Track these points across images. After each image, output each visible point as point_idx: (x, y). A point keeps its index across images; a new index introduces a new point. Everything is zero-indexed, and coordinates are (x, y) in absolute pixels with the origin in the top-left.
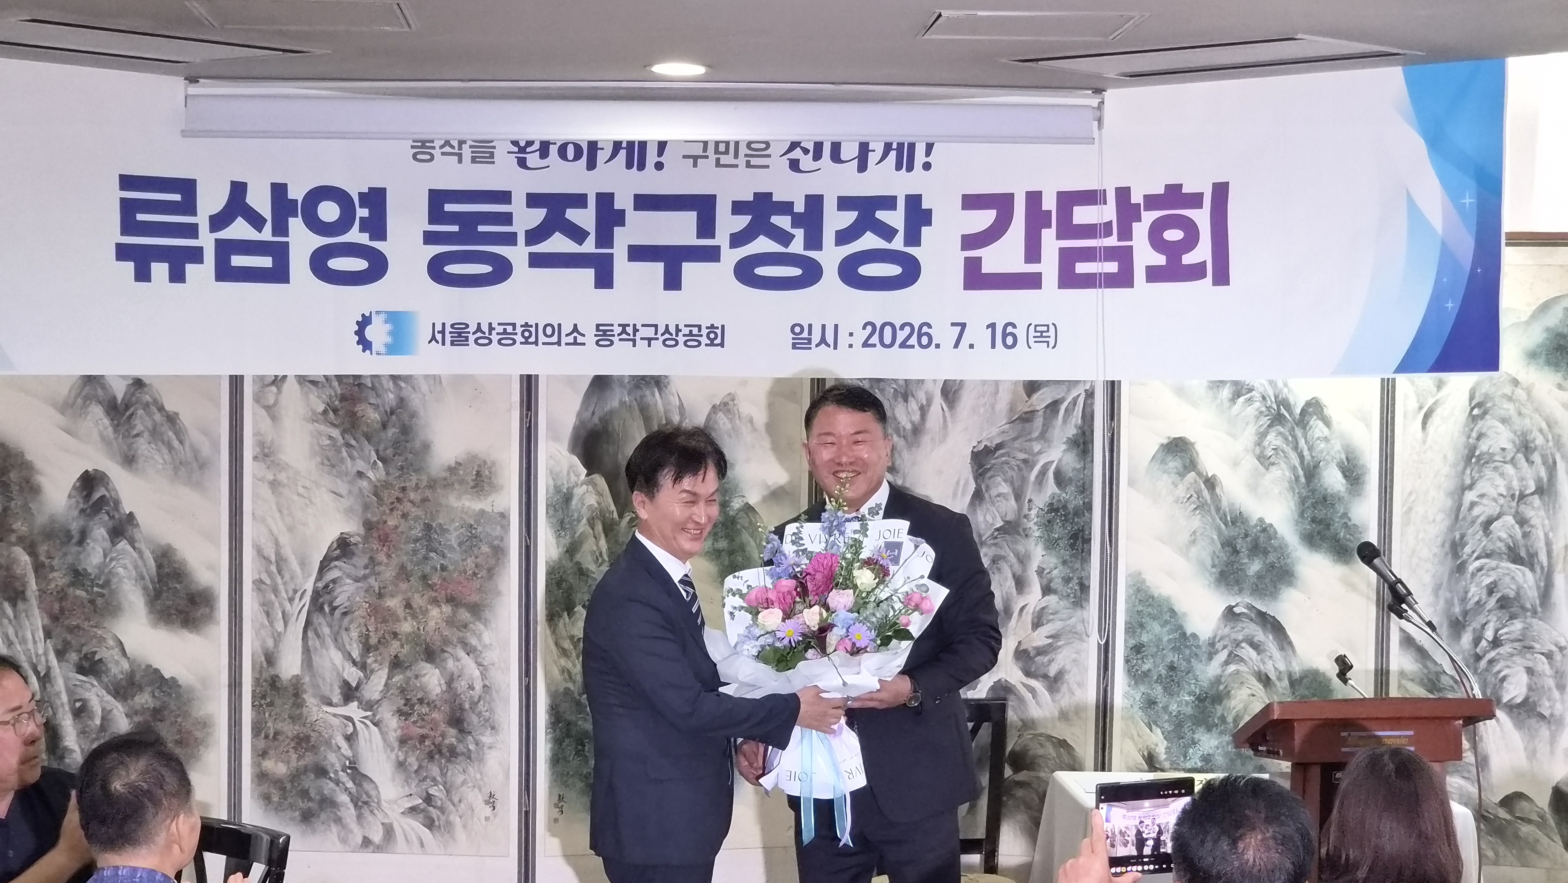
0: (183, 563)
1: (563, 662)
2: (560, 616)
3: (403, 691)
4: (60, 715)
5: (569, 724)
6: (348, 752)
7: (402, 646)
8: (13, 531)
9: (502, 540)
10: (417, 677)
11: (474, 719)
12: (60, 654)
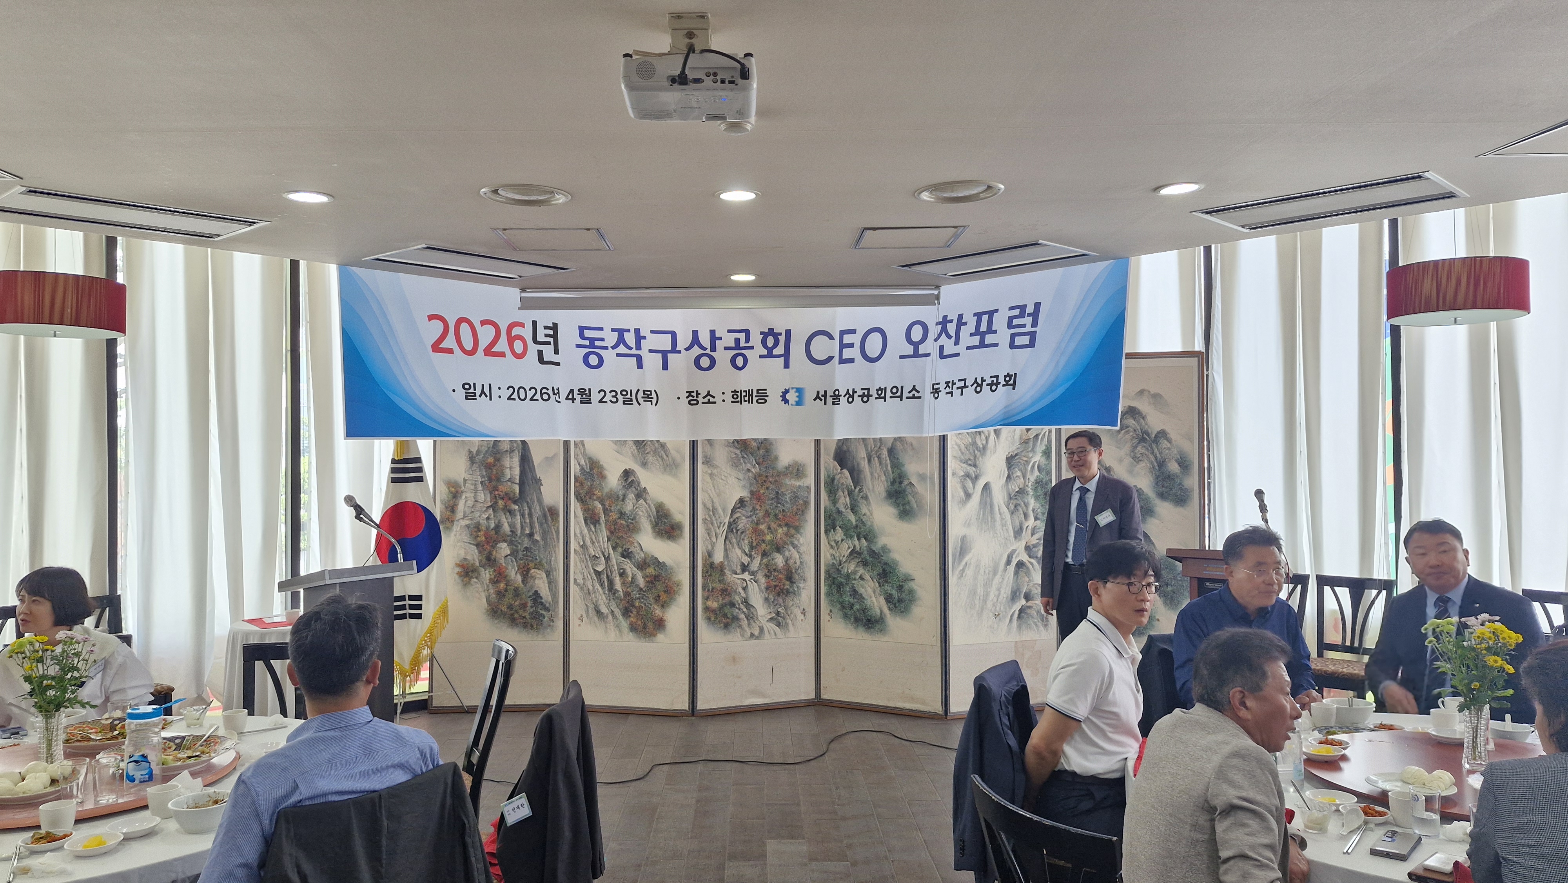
0: (668, 510)
1: (831, 551)
2: (830, 531)
3: (767, 566)
4: (614, 575)
5: (834, 578)
6: (743, 594)
7: (767, 546)
8: (594, 494)
9: (808, 498)
10: (773, 559)
11: (797, 577)
12: (614, 548)
